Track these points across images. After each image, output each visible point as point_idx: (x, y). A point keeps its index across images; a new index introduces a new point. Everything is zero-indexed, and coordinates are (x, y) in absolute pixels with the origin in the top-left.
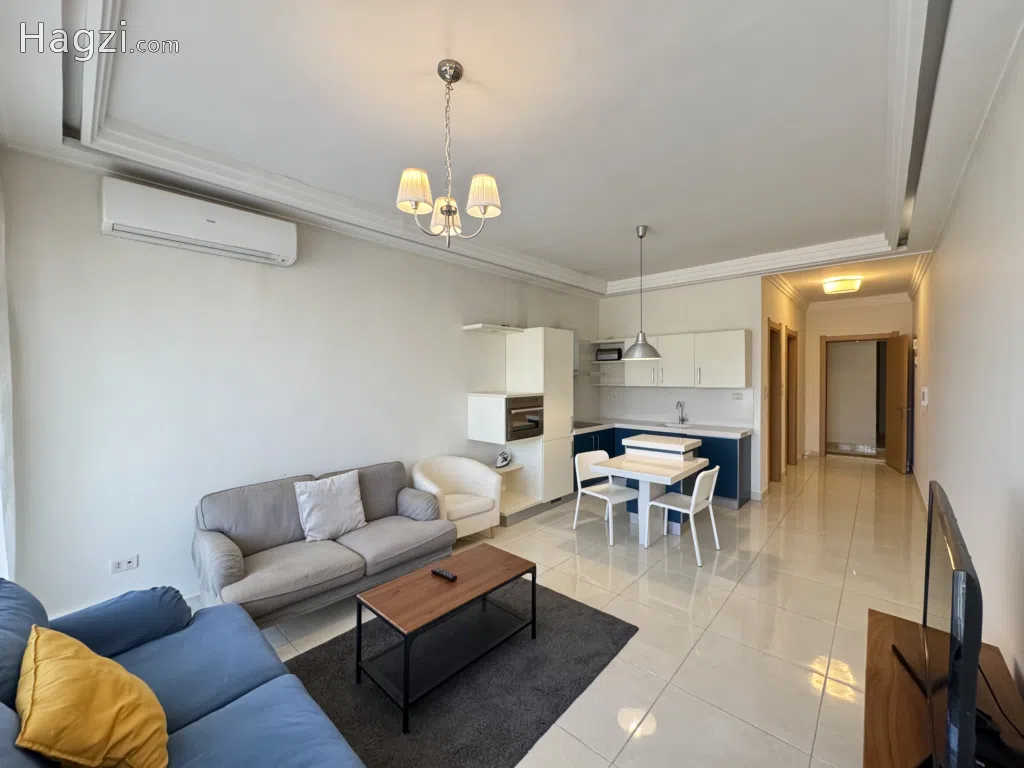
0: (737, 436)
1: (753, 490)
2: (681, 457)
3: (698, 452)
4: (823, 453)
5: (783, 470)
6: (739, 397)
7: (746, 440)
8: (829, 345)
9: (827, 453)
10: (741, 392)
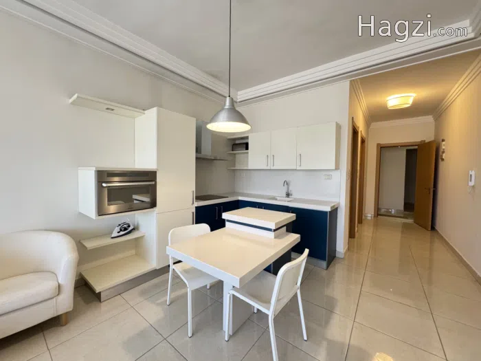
0: (327, 209)
1: (337, 249)
2: (272, 234)
3: (291, 228)
4: (376, 215)
5: (356, 229)
6: (329, 177)
7: (334, 211)
8: (382, 149)
9: (378, 215)
10: (331, 173)
